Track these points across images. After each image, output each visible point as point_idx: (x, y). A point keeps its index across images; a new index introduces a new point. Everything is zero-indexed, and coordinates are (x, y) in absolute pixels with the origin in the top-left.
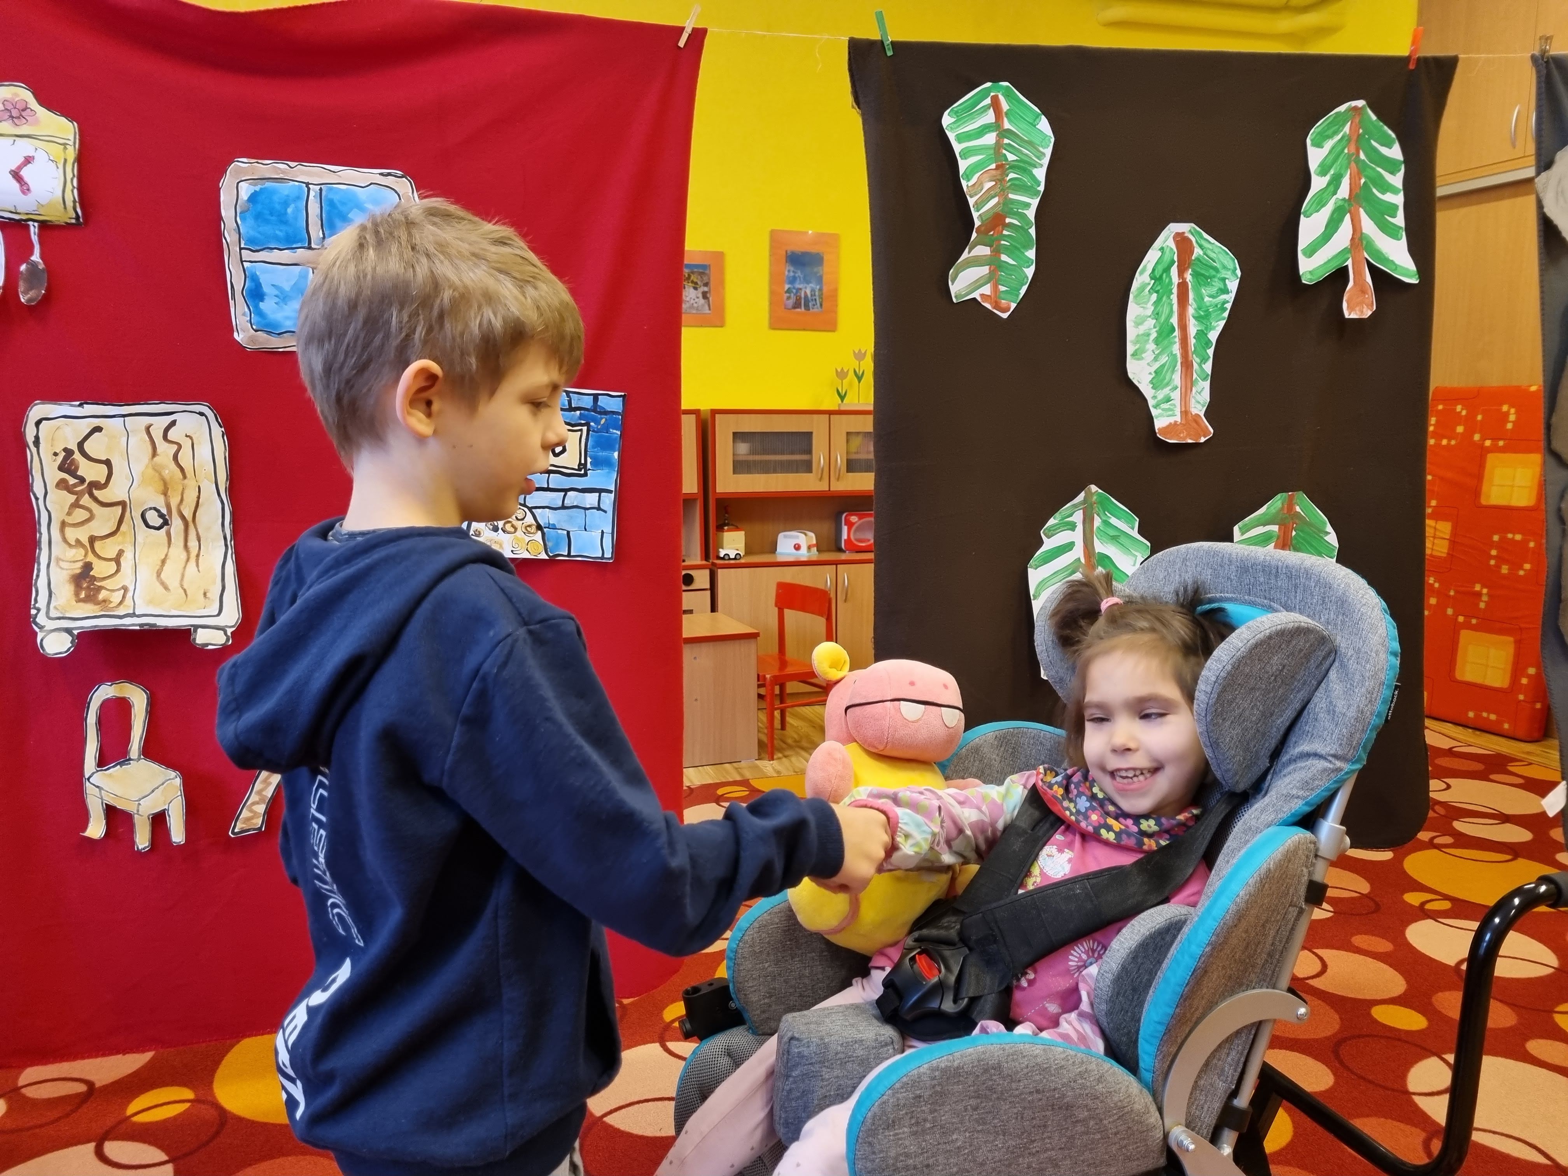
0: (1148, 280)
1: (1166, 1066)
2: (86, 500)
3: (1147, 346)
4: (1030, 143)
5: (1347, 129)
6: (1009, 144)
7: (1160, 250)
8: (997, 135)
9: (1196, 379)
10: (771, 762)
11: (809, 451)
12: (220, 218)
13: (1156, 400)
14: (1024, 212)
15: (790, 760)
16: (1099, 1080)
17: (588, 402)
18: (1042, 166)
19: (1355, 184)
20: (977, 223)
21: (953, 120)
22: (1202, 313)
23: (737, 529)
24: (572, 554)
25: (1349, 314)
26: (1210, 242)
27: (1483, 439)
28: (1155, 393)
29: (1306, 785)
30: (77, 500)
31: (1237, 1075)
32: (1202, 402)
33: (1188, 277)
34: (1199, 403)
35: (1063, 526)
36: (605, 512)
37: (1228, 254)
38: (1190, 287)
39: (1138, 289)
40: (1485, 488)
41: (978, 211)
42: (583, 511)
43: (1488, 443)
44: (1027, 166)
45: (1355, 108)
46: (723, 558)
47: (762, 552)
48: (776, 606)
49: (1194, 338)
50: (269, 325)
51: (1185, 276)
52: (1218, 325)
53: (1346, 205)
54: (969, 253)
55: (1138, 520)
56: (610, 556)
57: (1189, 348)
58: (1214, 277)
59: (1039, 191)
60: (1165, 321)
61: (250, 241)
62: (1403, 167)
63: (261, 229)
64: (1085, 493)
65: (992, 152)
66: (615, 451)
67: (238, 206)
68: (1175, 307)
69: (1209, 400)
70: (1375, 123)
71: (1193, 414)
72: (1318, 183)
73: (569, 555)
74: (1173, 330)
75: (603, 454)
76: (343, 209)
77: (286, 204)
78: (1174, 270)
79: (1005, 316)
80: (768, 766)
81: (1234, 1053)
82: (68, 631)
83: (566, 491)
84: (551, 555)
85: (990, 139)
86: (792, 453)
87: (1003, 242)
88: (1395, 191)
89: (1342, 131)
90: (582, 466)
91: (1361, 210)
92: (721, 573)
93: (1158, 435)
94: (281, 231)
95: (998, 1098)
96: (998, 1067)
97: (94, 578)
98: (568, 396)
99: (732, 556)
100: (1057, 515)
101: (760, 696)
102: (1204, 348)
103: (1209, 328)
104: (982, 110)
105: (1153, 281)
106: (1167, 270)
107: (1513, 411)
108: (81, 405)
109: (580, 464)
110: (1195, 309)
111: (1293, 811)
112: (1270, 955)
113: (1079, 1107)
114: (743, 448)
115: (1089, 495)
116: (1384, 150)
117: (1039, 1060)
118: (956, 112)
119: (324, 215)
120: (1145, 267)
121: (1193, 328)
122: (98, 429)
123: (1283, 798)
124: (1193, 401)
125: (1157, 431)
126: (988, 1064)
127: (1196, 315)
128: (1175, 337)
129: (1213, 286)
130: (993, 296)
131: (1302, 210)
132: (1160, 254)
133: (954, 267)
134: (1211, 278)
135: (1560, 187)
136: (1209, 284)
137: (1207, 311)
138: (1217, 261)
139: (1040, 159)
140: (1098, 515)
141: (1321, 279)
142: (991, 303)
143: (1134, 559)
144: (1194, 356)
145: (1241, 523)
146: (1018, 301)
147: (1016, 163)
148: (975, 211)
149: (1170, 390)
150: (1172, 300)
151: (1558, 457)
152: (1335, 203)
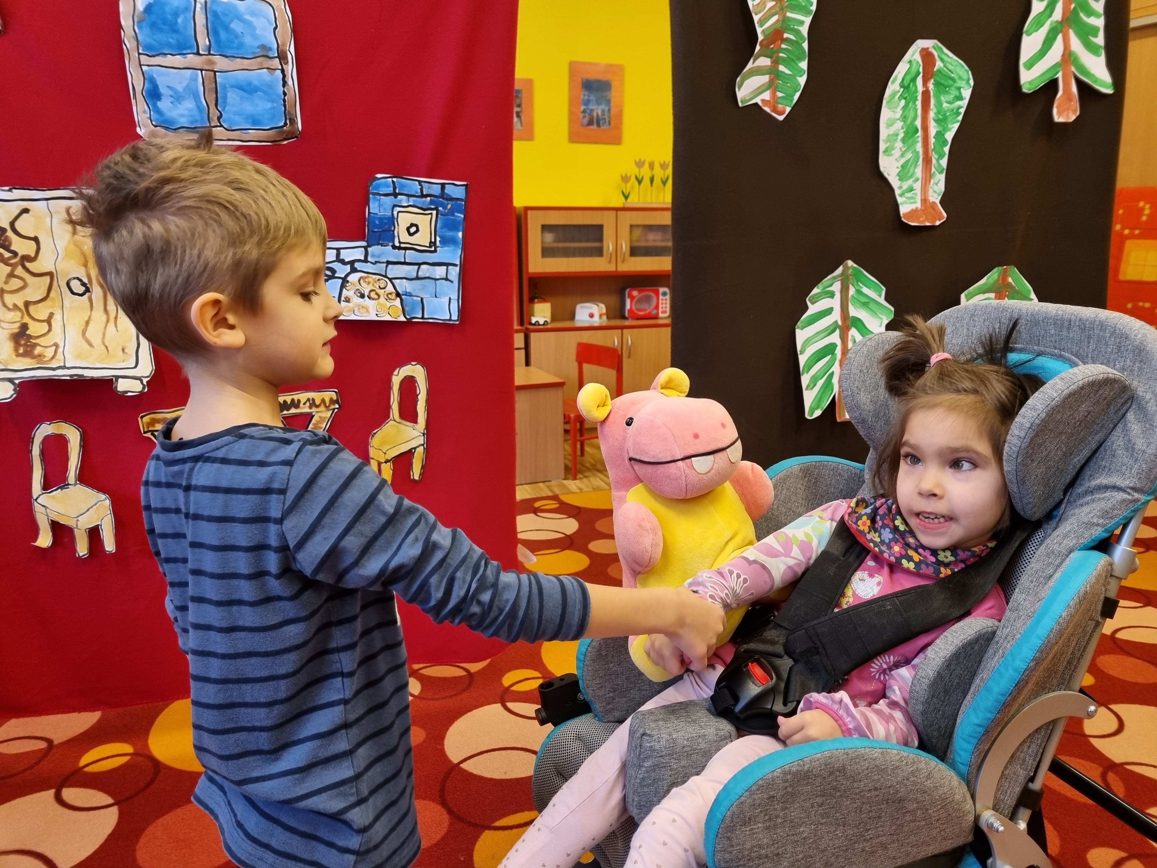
0: (898, 88)
1: (980, 760)
2: (19, 271)
3: (896, 145)
7: (908, 63)
9: (934, 172)
10: (575, 481)
11: (600, 239)
12: (120, 27)
13: (902, 190)
14: (800, 28)
15: (590, 481)
16: (928, 778)
17: (436, 190)
19: (1067, 8)
20: (761, 37)
22: (941, 117)
23: (544, 301)
24: (426, 316)
25: (1058, 118)
26: (949, 57)
27: (1123, 229)
28: (901, 184)
29: (1105, 514)
30: (12, 271)
31: (1036, 763)
32: (938, 192)
33: (931, 86)
34: (935, 192)
35: (824, 295)
36: (452, 282)
37: (963, 67)
38: (932, 94)
39: (890, 96)
40: (1123, 267)
41: (761, 27)
42: (433, 281)
43: (1127, 232)
46: (534, 324)
47: (564, 319)
48: (577, 361)
49: (934, 137)
50: (166, 121)
51: (928, 85)
52: (953, 127)
53: (1059, 26)
54: (753, 63)
55: (884, 289)
56: (456, 318)
57: (929, 146)
58: (952, 86)
59: (812, 11)
60: (910, 124)
61: (147, 47)
63: (155, 37)
64: (843, 266)
66: (459, 231)
67: (135, 17)
68: (919, 112)
69: (943, 189)
71: (931, 201)
72: (1037, 7)
73: (423, 318)
74: (917, 131)
75: (449, 234)
76: (226, 19)
77: (176, 15)
78: (919, 80)
79: (781, 118)
80: (572, 485)
81: (1034, 746)
82: (11, 380)
83: (419, 264)
84: (408, 317)
86: (587, 241)
87: (781, 55)
88: (1097, 15)
90: (432, 244)
91: (1071, 31)
92: (533, 336)
93: (903, 220)
94: (172, 38)
95: (841, 796)
96: (842, 770)
97: (30, 337)
98: (420, 185)
99: (541, 322)
100: (820, 285)
101: (566, 431)
102: (941, 146)
103: (946, 130)
106: (914, 80)
107: (1148, 206)
108: (10, 190)
109: (431, 242)
110: (935, 114)
111: (1093, 537)
112: (1069, 662)
113: (910, 800)
114: (549, 237)
115: (846, 268)
117: (878, 762)
119: (209, 25)
120: (896, 77)
121: (933, 130)
122: (26, 211)
123: (1084, 526)
124: (931, 191)
125: (902, 215)
126: (834, 767)
127: (936, 118)
128: (918, 137)
129: (950, 93)
130: (771, 101)
131: (1025, 29)
132: (908, 66)
133: (740, 76)
134: (949, 86)
136: (947, 92)
137: (945, 115)
138: (954, 72)
140: (853, 285)
141: (1037, 88)
142: (770, 107)
143: (880, 321)
144: (933, 153)
145: (966, 292)
146: (792, 105)
148: (759, 27)
149: (913, 181)
150: (917, 106)
152: (1051, 24)
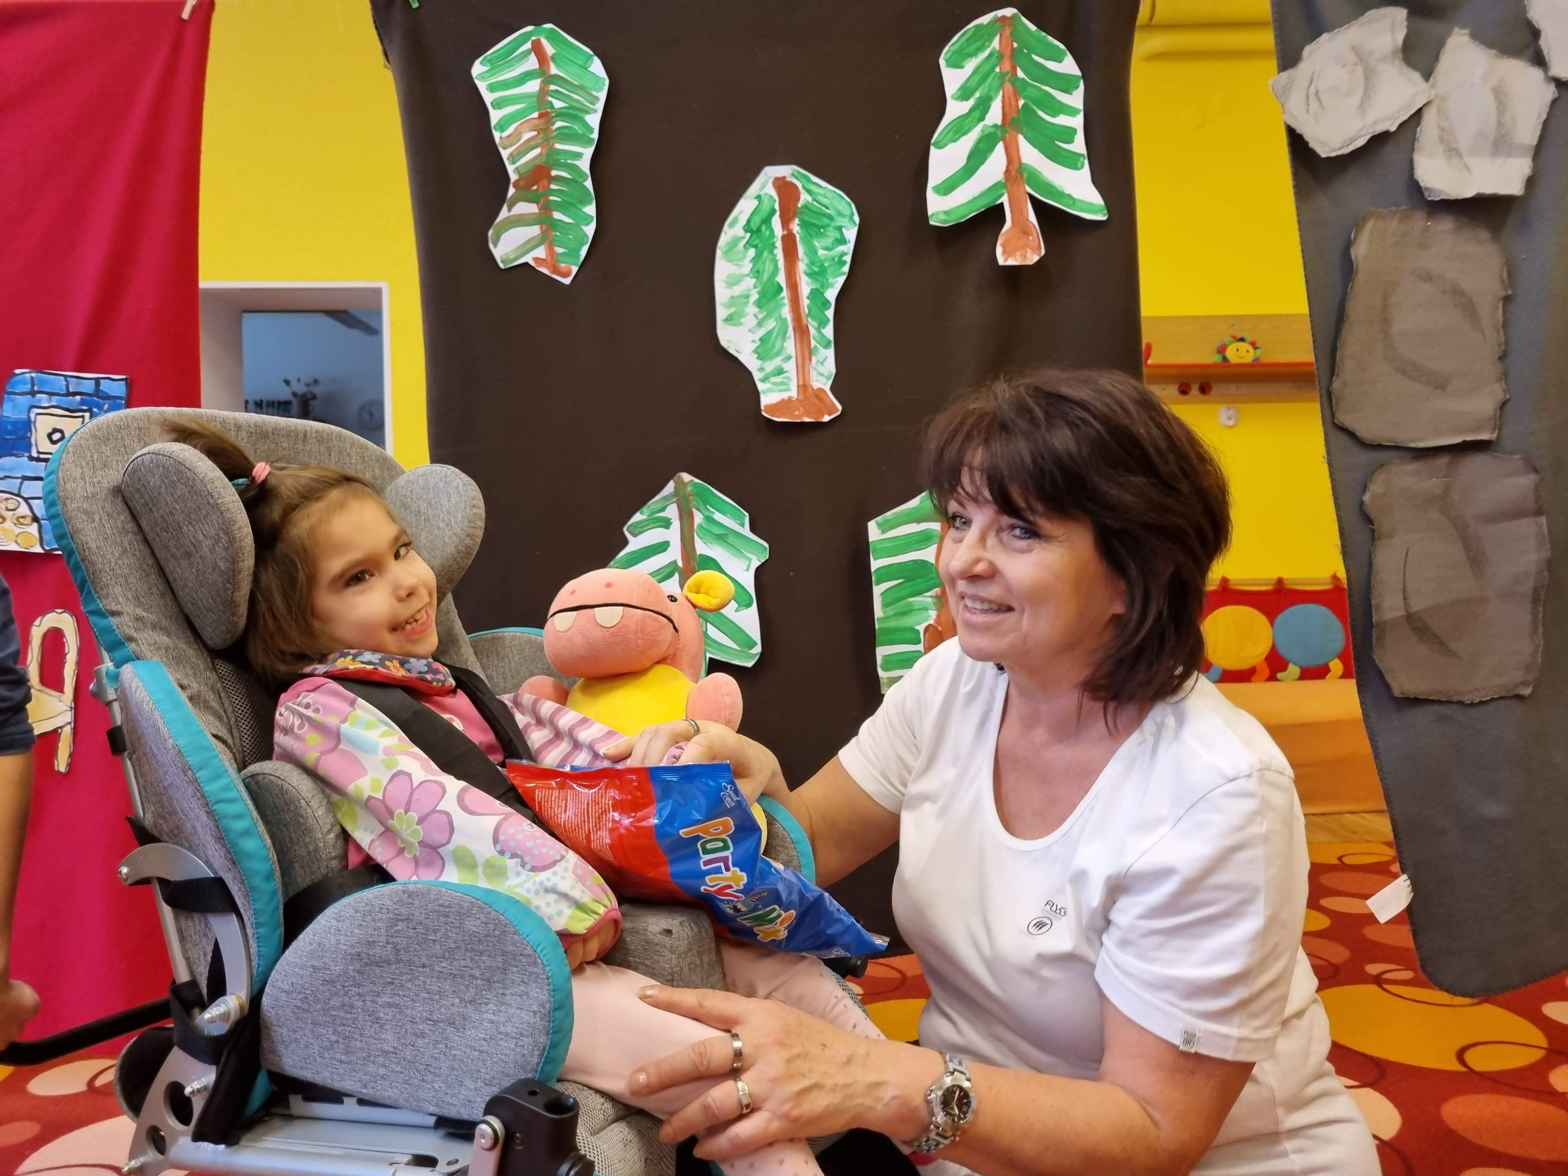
0: (741, 233)
3: (747, 310)
4: (582, 88)
5: (996, 43)
6: (557, 91)
7: (756, 198)
8: (542, 82)
9: (815, 346)
13: (764, 373)
14: (576, 162)
17: (88, 387)
18: (595, 111)
19: (1011, 107)
20: (513, 177)
21: (486, 68)
22: (816, 269)
25: (1004, 260)
26: (820, 187)
28: (762, 364)
32: (826, 374)
33: (795, 227)
34: (822, 375)
35: (653, 523)
37: (843, 198)
38: (798, 239)
39: (728, 244)
41: (514, 163)
44: (577, 113)
45: (1004, 18)
49: (808, 298)
51: (791, 226)
52: (836, 282)
53: (999, 133)
54: (509, 210)
55: (747, 514)
57: (802, 310)
58: (828, 225)
59: (593, 139)
60: (768, 280)
62: (1082, 84)
64: (675, 482)
65: (535, 99)
68: (781, 263)
69: (833, 370)
70: (1036, 34)
71: (815, 388)
72: (955, 109)
74: (780, 289)
78: (776, 221)
79: (567, 281)
84: (48, 548)
85: (533, 86)
87: (552, 198)
88: (1072, 111)
89: (989, 46)
91: (1021, 138)
93: (764, 413)
98: (66, 381)
100: (644, 509)
102: (819, 308)
103: (826, 286)
104: (521, 56)
105: (749, 235)
106: (767, 220)
110: (807, 265)
115: (682, 485)
116: (1052, 65)
118: (490, 61)
120: (737, 218)
121: (806, 287)
124: (813, 374)
125: (762, 408)
127: (809, 271)
128: (783, 298)
129: (827, 236)
130: (549, 260)
131: (933, 141)
132: (756, 203)
133: (492, 228)
134: (824, 227)
135: (1312, 90)
136: (821, 235)
137: (822, 265)
138: (830, 207)
139: (593, 104)
140: (698, 509)
141: (963, 220)
142: (547, 268)
143: (748, 562)
144: (809, 319)
145: (879, 519)
146: (580, 263)
147: (564, 110)
148: (510, 164)
149: (782, 360)
150: (775, 255)
151: (1351, 434)
152: (982, 131)
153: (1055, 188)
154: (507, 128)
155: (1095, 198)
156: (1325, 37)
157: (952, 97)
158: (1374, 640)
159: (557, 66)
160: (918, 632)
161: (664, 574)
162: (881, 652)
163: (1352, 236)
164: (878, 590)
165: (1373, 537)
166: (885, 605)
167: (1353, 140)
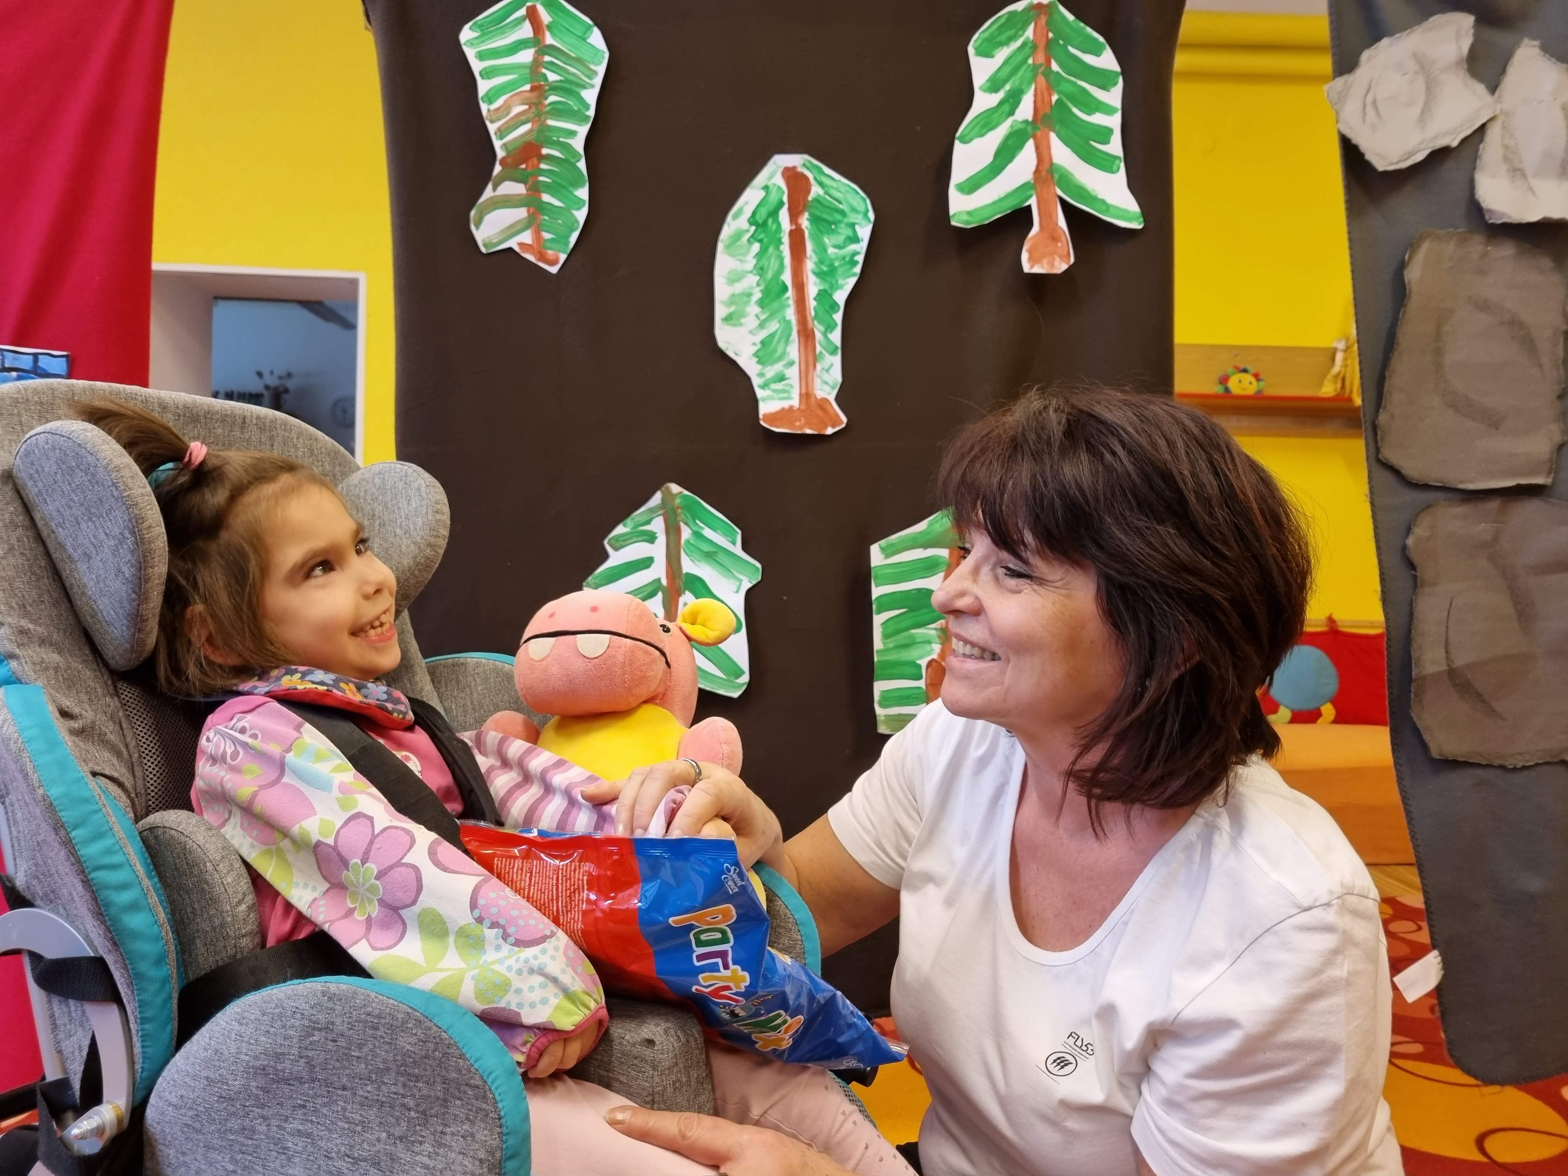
0: (746, 225)
3: (749, 309)
4: (579, 60)
5: (1029, 33)
6: (552, 63)
7: (763, 188)
8: (536, 52)
13: (763, 379)
14: (569, 141)
17: (25, 362)
19: (1043, 101)
20: (500, 153)
21: (476, 34)
22: (825, 269)
25: (1030, 267)
26: (833, 179)
28: (762, 369)
32: (831, 383)
33: (805, 222)
34: (826, 383)
35: (637, 536)
37: (858, 193)
38: (807, 235)
39: (731, 237)
41: (501, 139)
44: (573, 87)
45: (1040, 5)
49: (815, 299)
51: (800, 221)
52: (847, 283)
53: (1029, 129)
54: (494, 189)
55: (739, 532)
57: (808, 313)
58: (840, 222)
59: (589, 117)
60: (772, 279)
62: (1120, 80)
64: (662, 492)
65: (527, 71)
68: (787, 261)
69: (839, 379)
70: (1073, 24)
71: (819, 397)
72: (983, 101)
74: (785, 289)
78: (784, 215)
79: (554, 270)
85: (526, 56)
87: (541, 178)
88: (1108, 110)
89: (1022, 35)
91: (1053, 136)
93: (762, 423)
100: (628, 522)
102: (827, 311)
103: (835, 287)
104: (515, 23)
105: (753, 228)
106: (774, 213)
110: (815, 263)
115: (669, 496)
116: (1089, 59)
118: (480, 26)
120: (740, 210)
121: (813, 287)
124: (817, 382)
125: (761, 416)
127: (817, 271)
128: (788, 298)
129: (838, 233)
130: (535, 246)
131: (958, 135)
132: (763, 194)
133: (475, 208)
134: (835, 223)
135: (1370, 98)
136: (833, 231)
137: (832, 265)
138: (843, 202)
139: (590, 79)
140: (686, 524)
141: (987, 222)
142: (533, 254)
143: (738, 583)
144: (816, 322)
145: (883, 542)
146: (569, 251)
147: (559, 84)
148: (497, 139)
149: (784, 366)
150: (781, 252)
151: (1395, 471)
152: (1012, 126)
153: (1086, 191)
154: (496, 100)
155: (1131, 205)
156: (1385, 41)
157: (980, 88)
158: (1412, 696)
159: (553, 35)
160: (919, 666)
161: (647, 593)
162: (880, 687)
163: (1407, 257)
164: (878, 620)
165: (1416, 583)
166: (886, 636)
167: (1412, 154)
